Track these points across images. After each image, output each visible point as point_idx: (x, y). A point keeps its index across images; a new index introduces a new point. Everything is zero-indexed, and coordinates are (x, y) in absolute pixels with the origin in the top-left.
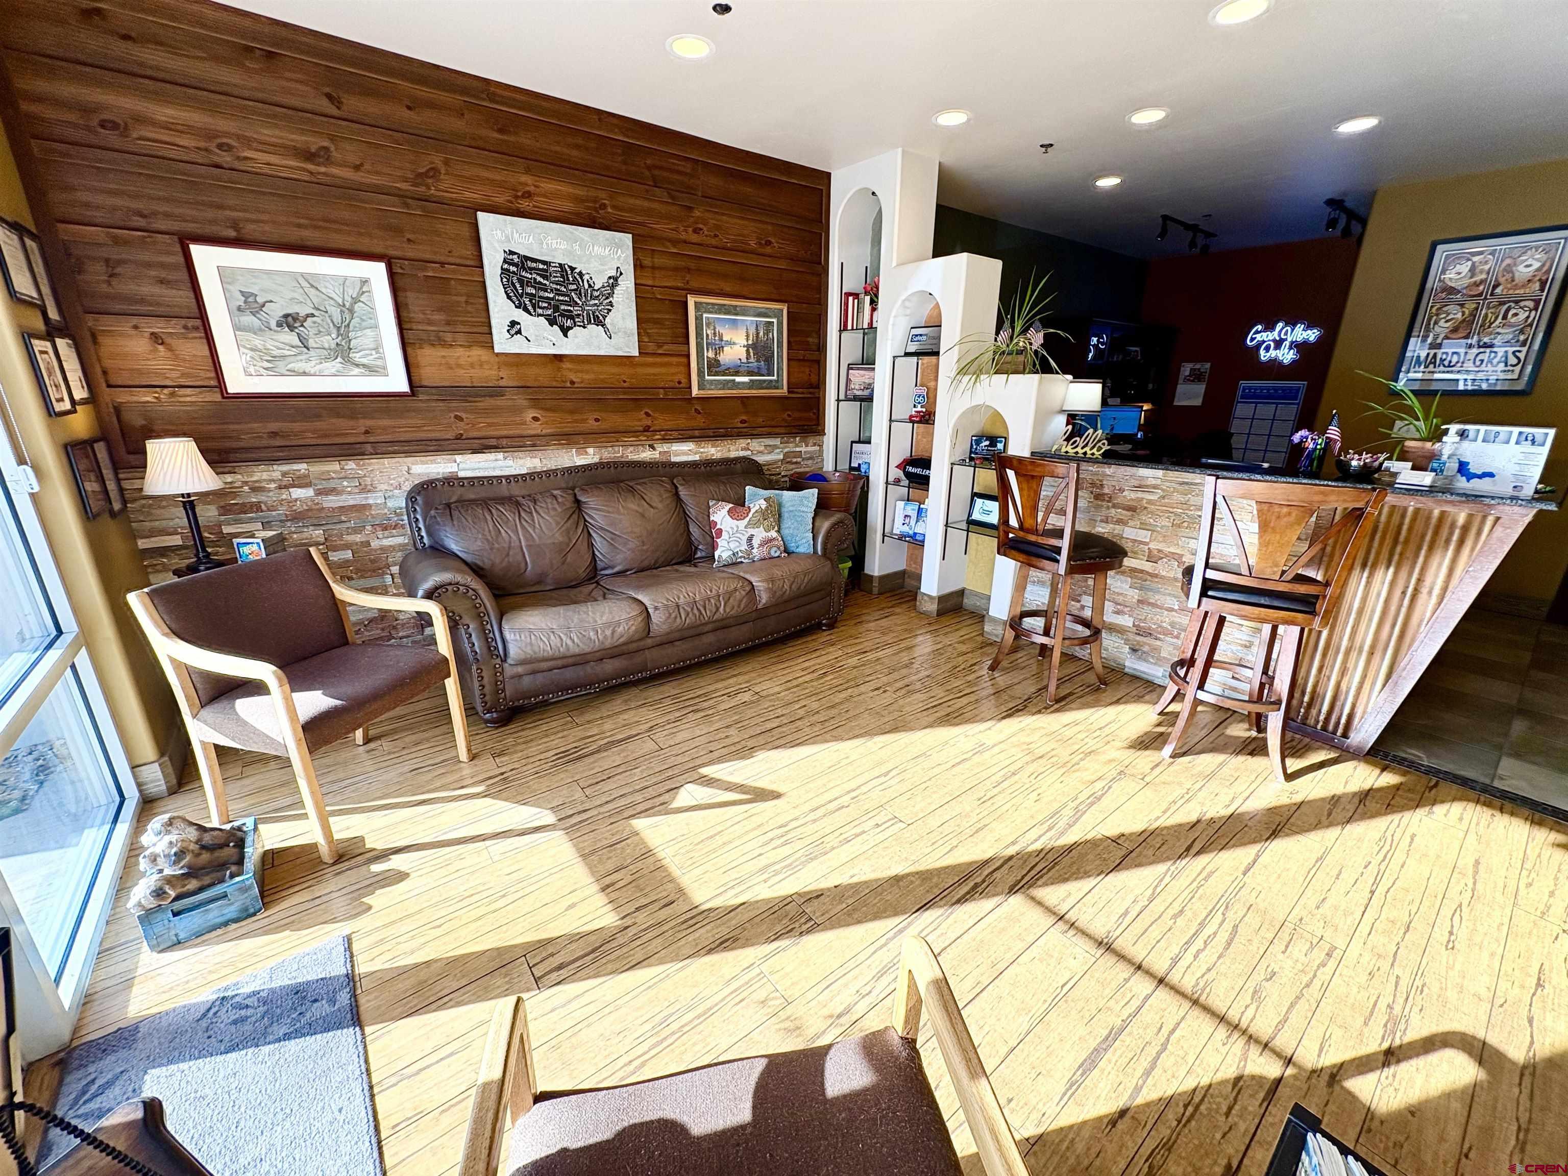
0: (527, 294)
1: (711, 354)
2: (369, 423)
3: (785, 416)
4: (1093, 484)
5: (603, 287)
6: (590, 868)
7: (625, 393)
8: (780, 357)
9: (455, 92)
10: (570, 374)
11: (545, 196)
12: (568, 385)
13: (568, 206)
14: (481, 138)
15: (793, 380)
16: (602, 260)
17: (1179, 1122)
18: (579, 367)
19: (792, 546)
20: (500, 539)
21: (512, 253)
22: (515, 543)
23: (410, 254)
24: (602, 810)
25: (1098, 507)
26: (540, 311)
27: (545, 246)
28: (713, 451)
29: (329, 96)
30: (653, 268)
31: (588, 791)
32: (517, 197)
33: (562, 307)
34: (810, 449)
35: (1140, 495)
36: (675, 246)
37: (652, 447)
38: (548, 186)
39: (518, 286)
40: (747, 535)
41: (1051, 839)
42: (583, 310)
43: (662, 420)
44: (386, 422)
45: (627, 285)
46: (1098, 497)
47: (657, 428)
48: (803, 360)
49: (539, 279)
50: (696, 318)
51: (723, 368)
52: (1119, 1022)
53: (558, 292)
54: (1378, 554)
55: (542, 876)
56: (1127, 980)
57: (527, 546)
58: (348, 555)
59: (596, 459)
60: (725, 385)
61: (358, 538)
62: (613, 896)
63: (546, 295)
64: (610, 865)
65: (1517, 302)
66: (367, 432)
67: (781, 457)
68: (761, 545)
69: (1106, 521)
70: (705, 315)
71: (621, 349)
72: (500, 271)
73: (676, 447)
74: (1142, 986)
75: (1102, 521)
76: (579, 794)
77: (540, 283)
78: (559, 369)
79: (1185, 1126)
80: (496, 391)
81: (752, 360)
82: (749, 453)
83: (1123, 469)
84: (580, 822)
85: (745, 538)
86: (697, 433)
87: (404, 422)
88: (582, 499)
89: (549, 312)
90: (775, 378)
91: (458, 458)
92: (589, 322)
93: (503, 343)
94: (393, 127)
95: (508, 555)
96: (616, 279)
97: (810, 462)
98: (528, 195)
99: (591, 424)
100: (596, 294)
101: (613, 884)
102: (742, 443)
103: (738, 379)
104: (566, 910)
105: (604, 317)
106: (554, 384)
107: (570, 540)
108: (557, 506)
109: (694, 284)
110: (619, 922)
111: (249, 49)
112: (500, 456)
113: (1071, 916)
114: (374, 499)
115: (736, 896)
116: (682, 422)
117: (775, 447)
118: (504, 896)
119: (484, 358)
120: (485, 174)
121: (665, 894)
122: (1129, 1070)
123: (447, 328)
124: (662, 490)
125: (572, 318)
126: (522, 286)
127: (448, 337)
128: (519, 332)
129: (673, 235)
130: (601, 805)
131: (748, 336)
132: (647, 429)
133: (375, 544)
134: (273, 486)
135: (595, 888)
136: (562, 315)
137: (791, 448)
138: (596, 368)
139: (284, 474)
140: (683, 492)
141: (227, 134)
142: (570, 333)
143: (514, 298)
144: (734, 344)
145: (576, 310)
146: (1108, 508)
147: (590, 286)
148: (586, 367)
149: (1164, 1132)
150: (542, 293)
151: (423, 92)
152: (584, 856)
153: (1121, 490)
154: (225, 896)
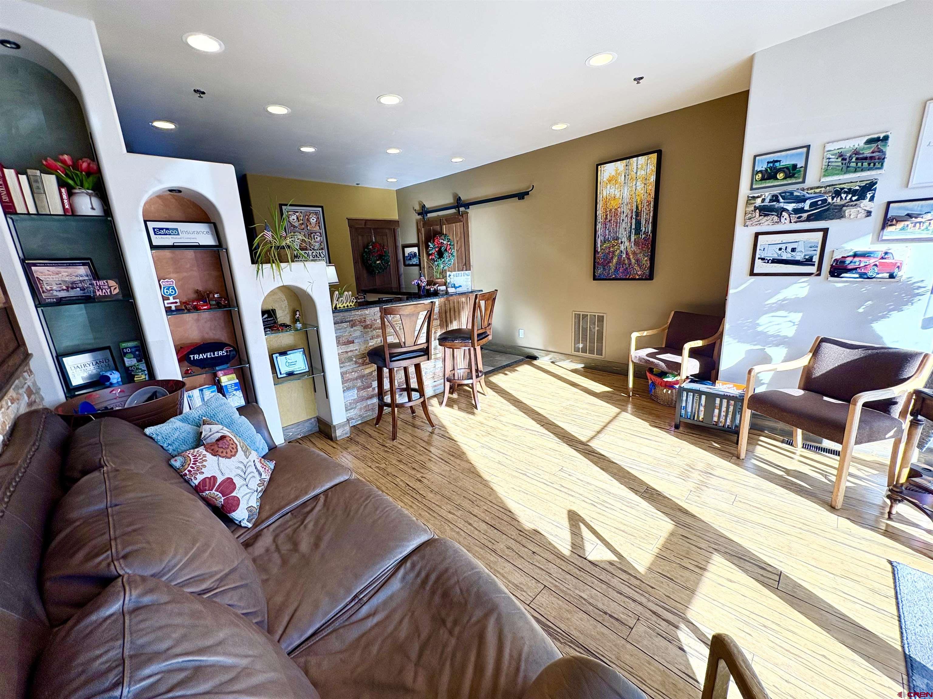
4: (360, 322)
6: (698, 584)
24: (644, 600)
25: (367, 333)
31: (631, 622)
46: (366, 327)
54: (450, 317)
55: (730, 610)
62: (704, 563)
64: (687, 574)
65: (315, 233)
69: (372, 338)
75: (370, 339)
76: (640, 628)
83: (373, 309)
84: (667, 610)
101: (697, 566)
104: (735, 582)
110: (715, 553)
115: (656, 513)
118: (765, 626)
121: (681, 540)
130: (640, 604)
135: (707, 574)
146: (372, 331)
152: (693, 592)
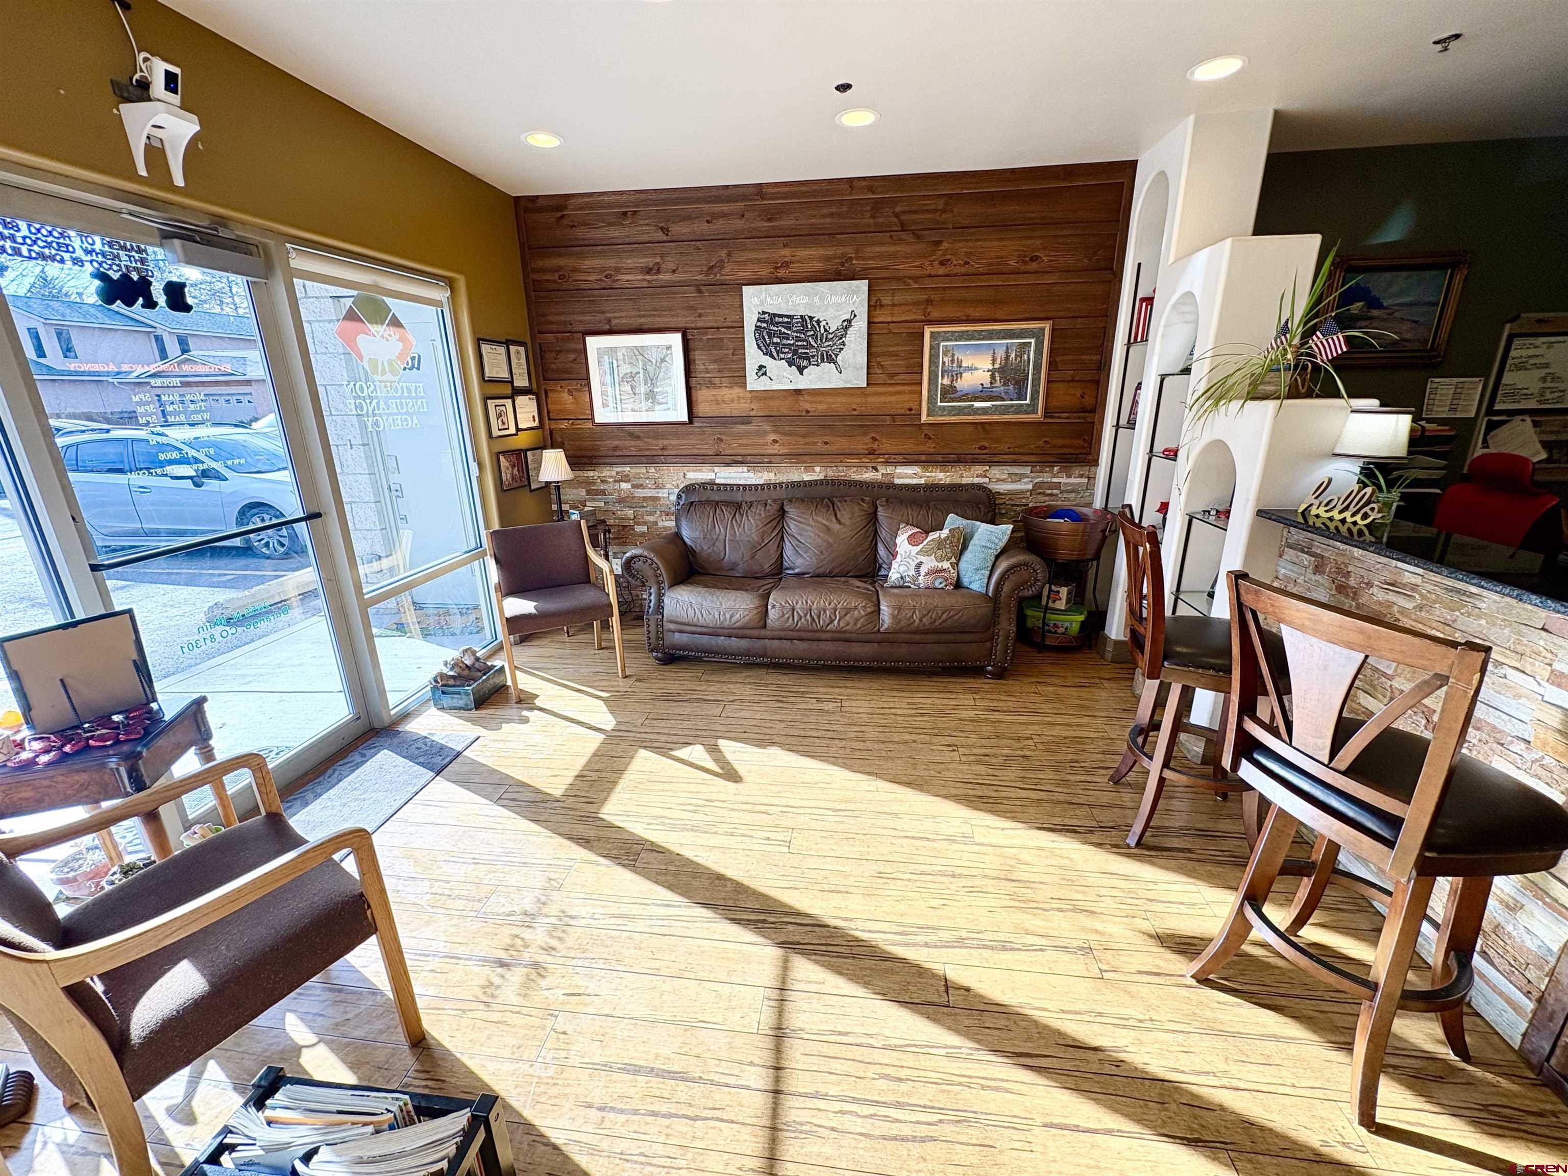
0: (773, 343)
1: (946, 381)
2: (666, 442)
3: (1041, 443)
5: (838, 329)
6: (588, 762)
7: (851, 420)
8: (1036, 380)
9: (737, 201)
10: (805, 404)
11: (800, 262)
12: (804, 413)
13: (818, 266)
14: (754, 229)
15: (1054, 403)
16: (839, 306)
17: (621, 1154)
18: (814, 399)
19: (965, 581)
20: (713, 533)
21: (764, 313)
22: (722, 538)
23: (699, 325)
24: (638, 735)
26: (782, 356)
27: (790, 303)
28: (940, 476)
29: (662, 228)
30: (894, 305)
32: (777, 268)
33: (800, 351)
34: (1072, 480)
35: (1391, 597)
36: (916, 282)
37: (875, 469)
38: (802, 253)
39: (766, 337)
40: (917, 561)
41: (883, 940)
42: (817, 351)
43: (887, 445)
44: (674, 442)
45: (860, 326)
47: (882, 452)
48: (1072, 381)
49: (783, 330)
50: (931, 348)
51: (959, 394)
52: (697, 1075)
53: (798, 339)
55: (567, 754)
56: (752, 1064)
57: (730, 540)
58: (645, 529)
59: (821, 477)
60: (960, 411)
61: (651, 519)
62: (577, 782)
63: (789, 342)
64: (599, 766)
66: (663, 449)
67: (1030, 487)
68: (927, 574)
70: (942, 344)
71: (850, 382)
72: (754, 328)
73: (900, 470)
74: (759, 1078)
77: (784, 333)
78: (797, 401)
79: (621, 1159)
80: (745, 420)
81: (998, 384)
82: (987, 480)
84: (620, 736)
85: (913, 564)
86: (923, 458)
87: (685, 442)
88: (786, 508)
89: (789, 356)
90: (1028, 401)
91: (716, 469)
92: (823, 361)
93: (754, 383)
94: (696, 238)
95: (714, 544)
96: (849, 321)
97: (1072, 495)
98: (786, 265)
99: (820, 447)
100: (831, 336)
101: (585, 776)
102: (979, 469)
103: (977, 404)
105: (836, 355)
106: (792, 414)
107: (763, 540)
108: (762, 513)
109: (935, 314)
110: (559, 796)
111: (625, 213)
112: (745, 469)
113: (792, 995)
114: (663, 493)
115: (623, 821)
116: (909, 446)
117: (1024, 476)
119: (741, 395)
120: (754, 255)
121: (596, 796)
122: (649, 1100)
123: (718, 375)
124: (856, 508)
125: (808, 359)
126: (770, 338)
127: (717, 381)
128: (765, 374)
129: (917, 272)
130: (639, 732)
131: (994, 360)
132: (872, 452)
133: (660, 524)
134: (611, 480)
136: (800, 357)
137: (1046, 478)
138: (829, 399)
139: (618, 473)
140: (881, 513)
141: (610, 269)
142: (805, 371)
143: (763, 348)
144: (976, 369)
145: (812, 352)
147: (826, 330)
148: (820, 398)
149: (605, 1144)
150: (784, 342)
151: (717, 208)
153: (1369, 585)
154: (459, 693)
